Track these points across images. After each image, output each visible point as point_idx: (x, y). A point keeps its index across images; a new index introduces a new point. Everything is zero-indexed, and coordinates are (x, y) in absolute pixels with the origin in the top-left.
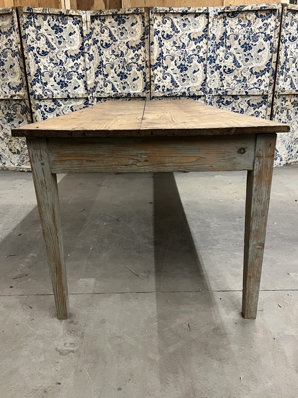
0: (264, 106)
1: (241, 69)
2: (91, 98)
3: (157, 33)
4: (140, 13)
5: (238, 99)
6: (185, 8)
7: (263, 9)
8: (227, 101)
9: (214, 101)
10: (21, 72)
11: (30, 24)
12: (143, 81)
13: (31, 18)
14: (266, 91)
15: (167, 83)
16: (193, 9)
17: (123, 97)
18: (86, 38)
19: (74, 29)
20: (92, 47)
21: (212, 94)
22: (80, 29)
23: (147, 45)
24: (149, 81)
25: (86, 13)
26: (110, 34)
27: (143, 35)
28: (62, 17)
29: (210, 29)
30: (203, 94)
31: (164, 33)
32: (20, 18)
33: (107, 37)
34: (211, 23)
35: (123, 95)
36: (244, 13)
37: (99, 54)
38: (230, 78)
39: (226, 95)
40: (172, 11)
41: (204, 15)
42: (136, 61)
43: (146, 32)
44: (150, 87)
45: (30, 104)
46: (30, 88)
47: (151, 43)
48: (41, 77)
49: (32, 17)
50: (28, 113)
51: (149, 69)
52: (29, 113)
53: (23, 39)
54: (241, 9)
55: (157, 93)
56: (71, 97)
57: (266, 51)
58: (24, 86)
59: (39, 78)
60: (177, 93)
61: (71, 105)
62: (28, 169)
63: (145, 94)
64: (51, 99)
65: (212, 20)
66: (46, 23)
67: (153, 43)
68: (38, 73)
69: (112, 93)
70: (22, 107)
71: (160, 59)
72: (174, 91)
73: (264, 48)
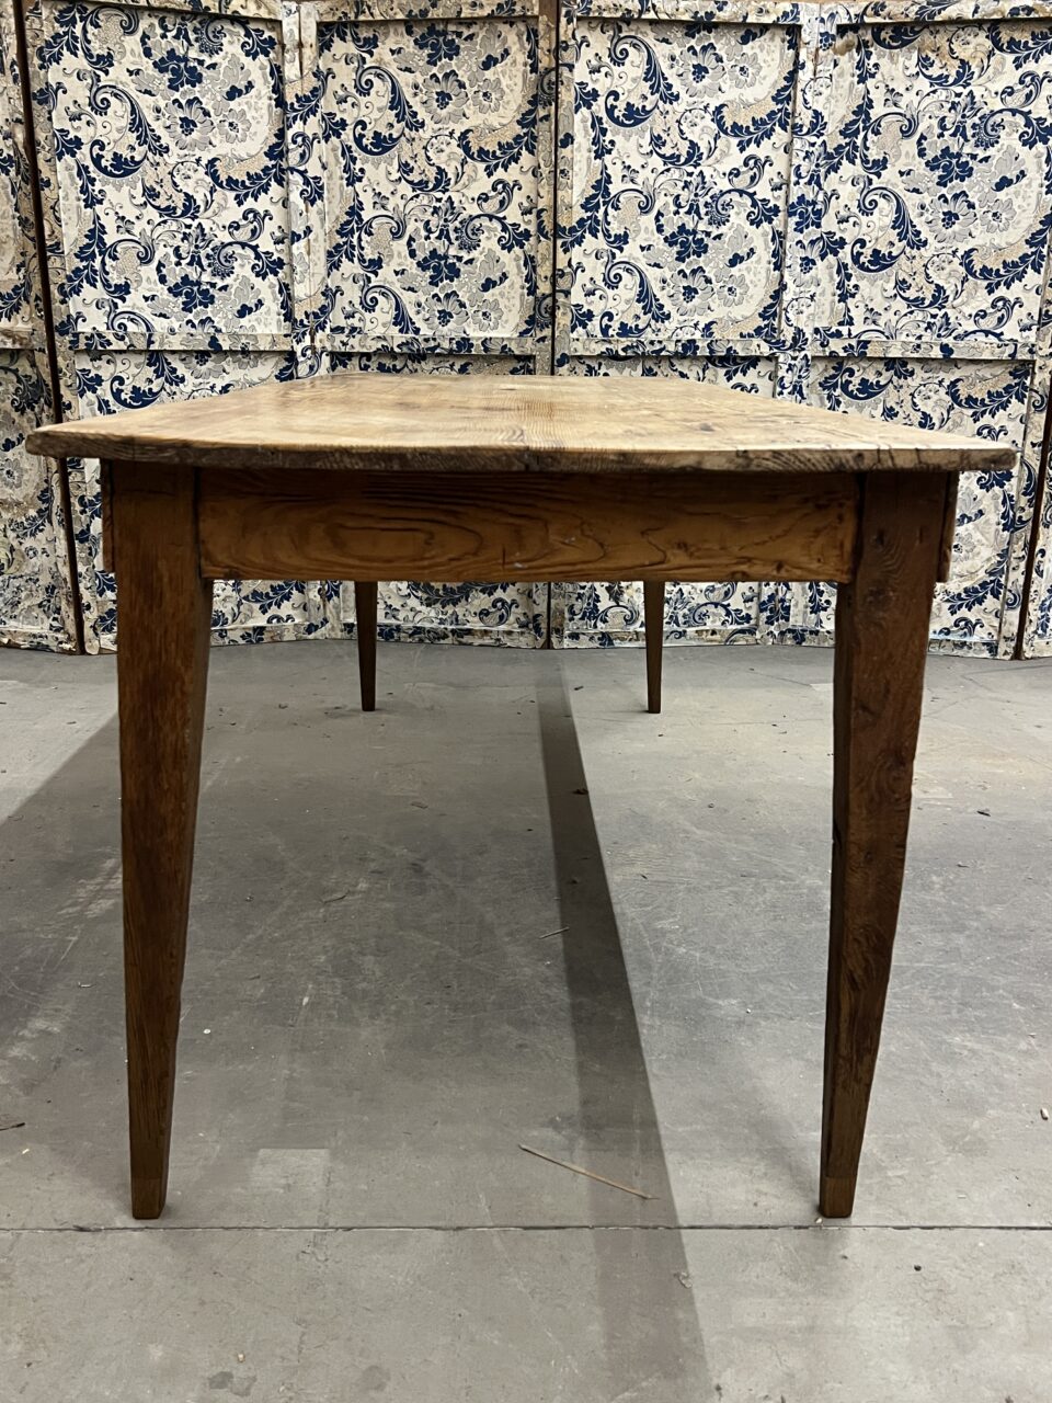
0: (1017, 408)
1: (926, 252)
2: (309, 352)
3: (587, 98)
4: (520, 17)
5: (912, 373)
6: (706, 3)
7: (1022, 15)
8: (864, 382)
9: (810, 381)
10: (21, 239)
11: (67, 44)
12: (526, 291)
13: (73, 22)
14: (1025, 345)
15: (622, 303)
16: (735, 9)
17: (439, 355)
18: (296, 110)
19: (249, 74)
20: (320, 148)
21: (803, 353)
22: (272, 74)
23: (544, 146)
24: (547, 292)
25: (298, 10)
26: (393, 99)
27: (529, 107)
28: (200, 23)
29: (803, 91)
30: (765, 350)
31: (616, 99)
32: (27, 18)
33: (380, 110)
34: (810, 66)
35: (439, 346)
36: (941, 29)
37: (346, 176)
38: (879, 290)
39: (863, 356)
40: (651, 15)
41: (781, 34)
42: (499, 211)
43: (544, 93)
44: (553, 316)
45: (55, 372)
46: (58, 304)
47: (561, 136)
48: (103, 263)
49: (77, 16)
50: (46, 407)
51: (551, 245)
52: (50, 406)
53: (34, 103)
54: (931, 16)
55: (581, 342)
56: (225, 347)
57: (1029, 185)
58: (33, 294)
59: (97, 265)
60: (660, 342)
61: (227, 380)
62: (34, 636)
63: (529, 346)
64: (140, 352)
65: (812, 57)
66: (133, 42)
67: (568, 140)
68: (95, 247)
69: (397, 337)
70: (19, 381)
71: (597, 207)
72: (649, 335)
73: (1022, 172)
